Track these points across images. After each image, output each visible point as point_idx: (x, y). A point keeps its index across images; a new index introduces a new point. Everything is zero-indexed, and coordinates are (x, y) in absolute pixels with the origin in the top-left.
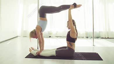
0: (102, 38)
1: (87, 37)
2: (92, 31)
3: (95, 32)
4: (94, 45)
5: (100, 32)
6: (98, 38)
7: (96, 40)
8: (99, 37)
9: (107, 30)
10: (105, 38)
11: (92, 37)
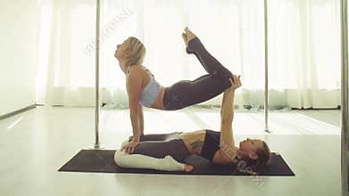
0: (293, 109)
1: (249, 108)
2: (264, 89)
3: (272, 90)
4: (267, 131)
5: (286, 90)
6: (280, 108)
7: (273, 115)
8: (283, 105)
9: (309, 86)
10: (303, 109)
11: (261, 107)
